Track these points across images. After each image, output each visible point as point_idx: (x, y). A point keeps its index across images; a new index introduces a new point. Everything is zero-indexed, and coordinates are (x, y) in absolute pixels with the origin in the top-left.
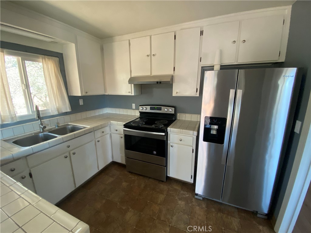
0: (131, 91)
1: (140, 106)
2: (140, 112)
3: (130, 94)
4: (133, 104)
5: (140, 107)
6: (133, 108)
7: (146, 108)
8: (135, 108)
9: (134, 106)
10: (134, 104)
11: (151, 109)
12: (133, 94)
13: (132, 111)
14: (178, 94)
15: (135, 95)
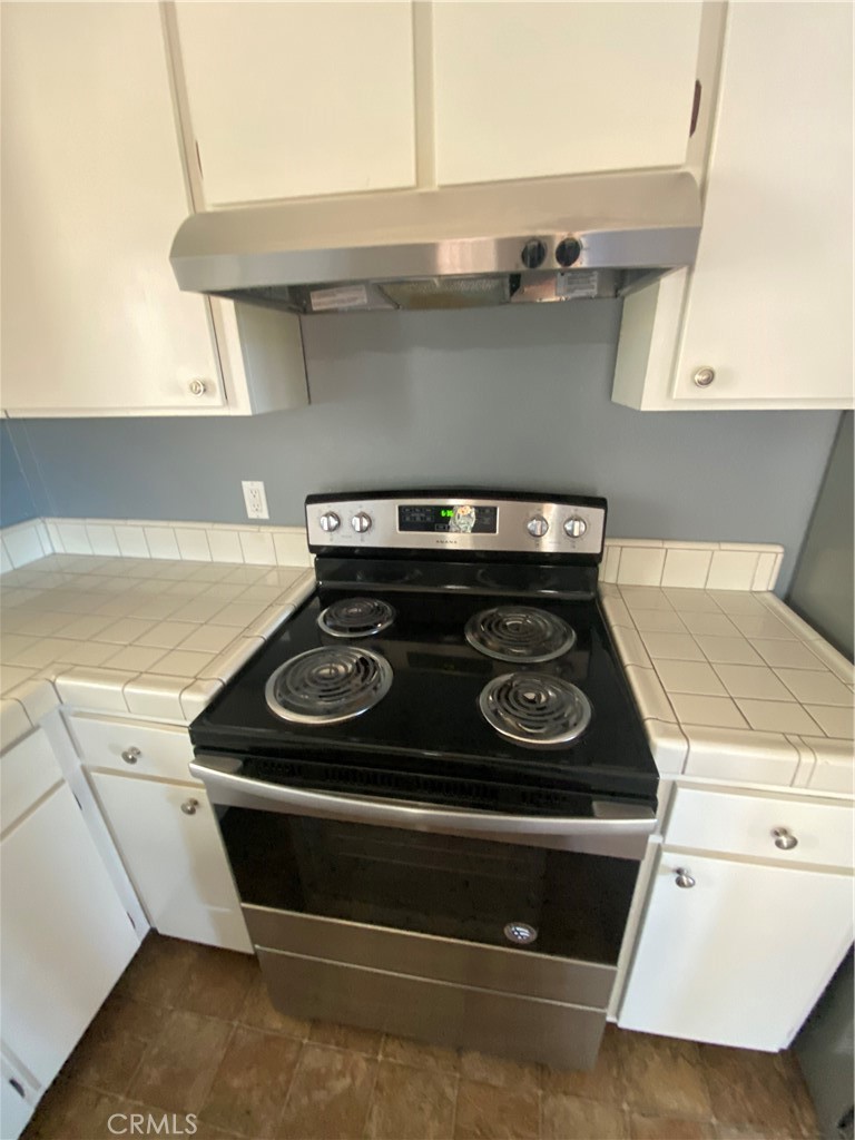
0: (215, 378)
1: (312, 499)
2: (313, 549)
3: (211, 406)
4: (246, 485)
5: (313, 509)
6: (252, 515)
7: (362, 515)
8: (265, 515)
9: (254, 494)
10: (259, 486)
11: (408, 521)
12: (243, 408)
13: (246, 533)
14: (710, 392)
15: (261, 410)
